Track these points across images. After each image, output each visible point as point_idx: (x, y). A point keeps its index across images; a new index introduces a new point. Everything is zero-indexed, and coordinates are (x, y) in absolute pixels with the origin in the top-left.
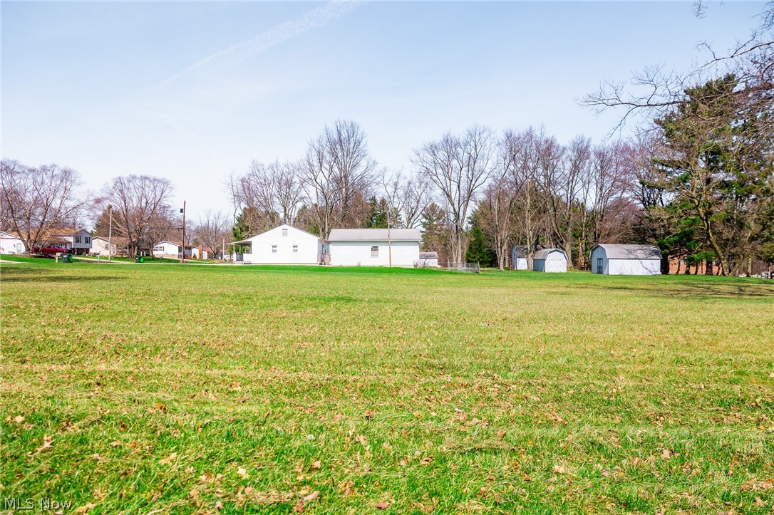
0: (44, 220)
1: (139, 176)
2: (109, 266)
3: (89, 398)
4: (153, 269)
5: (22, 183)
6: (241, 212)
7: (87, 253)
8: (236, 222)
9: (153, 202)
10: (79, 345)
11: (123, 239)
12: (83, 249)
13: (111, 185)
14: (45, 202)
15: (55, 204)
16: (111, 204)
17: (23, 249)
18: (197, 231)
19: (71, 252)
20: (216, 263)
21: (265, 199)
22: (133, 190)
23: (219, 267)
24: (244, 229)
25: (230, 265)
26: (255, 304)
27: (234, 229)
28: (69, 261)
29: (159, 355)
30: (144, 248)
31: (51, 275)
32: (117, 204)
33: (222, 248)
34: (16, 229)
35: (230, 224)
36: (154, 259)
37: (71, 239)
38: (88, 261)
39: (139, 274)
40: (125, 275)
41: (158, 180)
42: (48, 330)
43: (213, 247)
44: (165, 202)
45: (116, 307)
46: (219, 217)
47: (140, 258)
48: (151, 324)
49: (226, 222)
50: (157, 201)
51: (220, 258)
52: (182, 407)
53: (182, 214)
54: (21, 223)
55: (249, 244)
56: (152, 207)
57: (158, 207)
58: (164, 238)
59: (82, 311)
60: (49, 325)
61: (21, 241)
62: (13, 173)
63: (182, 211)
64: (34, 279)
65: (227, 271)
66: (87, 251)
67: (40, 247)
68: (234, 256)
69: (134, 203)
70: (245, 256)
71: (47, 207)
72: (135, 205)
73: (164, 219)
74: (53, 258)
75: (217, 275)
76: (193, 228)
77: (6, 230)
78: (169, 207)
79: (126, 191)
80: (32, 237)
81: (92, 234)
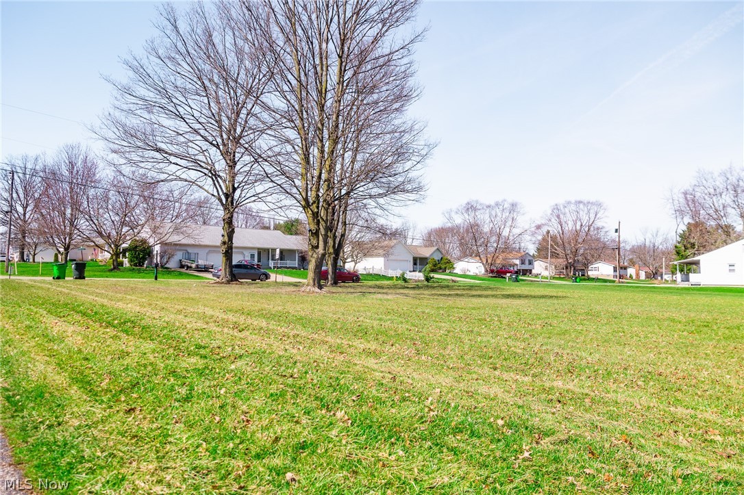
0: (497, 246)
1: (573, 201)
2: (550, 285)
3: (554, 414)
4: (590, 289)
5: (482, 217)
6: (685, 228)
7: (530, 274)
8: (679, 239)
9: (587, 224)
10: (536, 358)
11: (560, 260)
12: (527, 270)
13: (549, 212)
14: (498, 231)
15: (505, 233)
16: (549, 229)
17: (483, 270)
18: (633, 251)
19: (517, 272)
20: (656, 283)
21: (716, 211)
22: (568, 215)
23: (661, 288)
24: (689, 246)
25: (673, 286)
26: (716, 334)
27: (676, 247)
28: (517, 280)
29: (612, 380)
30: (579, 268)
31: (505, 293)
32: (554, 229)
33: (662, 268)
34: (478, 255)
35: (671, 242)
36: (589, 279)
37: (517, 262)
38: (532, 281)
39: (577, 293)
40: (564, 294)
41: (592, 203)
42: (510, 343)
43: (651, 266)
44: (598, 224)
45: (562, 326)
46: (657, 235)
47: (576, 278)
48: (598, 346)
49: (666, 240)
50: (590, 223)
51: (659, 278)
52: (650, 445)
53: (617, 234)
54: (481, 249)
55: (697, 263)
56: (587, 229)
57: (592, 229)
58: (599, 258)
59: (534, 327)
60: (510, 338)
61: (481, 264)
62: (475, 209)
63: (616, 231)
64: (493, 296)
65: (671, 293)
66: (531, 271)
67: (495, 268)
68: (679, 276)
69: (569, 226)
70: (691, 275)
71: (499, 235)
72: (570, 229)
73: (598, 240)
74: (504, 278)
75: (659, 297)
76: (628, 248)
77: (471, 256)
78: (603, 228)
79: (562, 216)
80: (489, 261)
81: (533, 256)
